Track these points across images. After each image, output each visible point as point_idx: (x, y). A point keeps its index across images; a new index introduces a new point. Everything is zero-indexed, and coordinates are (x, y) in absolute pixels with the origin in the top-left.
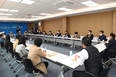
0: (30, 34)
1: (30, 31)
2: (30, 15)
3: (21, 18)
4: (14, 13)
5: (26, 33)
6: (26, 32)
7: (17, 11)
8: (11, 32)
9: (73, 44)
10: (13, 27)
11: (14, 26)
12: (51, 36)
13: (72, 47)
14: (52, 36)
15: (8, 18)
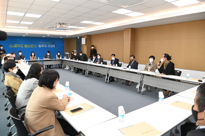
0: (65, 59)
1: (68, 53)
2: (64, 24)
3: (49, 29)
4: (35, 21)
5: (59, 56)
6: (59, 54)
7: (39, 16)
8: (33, 54)
9: (141, 82)
10: (40, 46)
11: (41, 44)
12: (100, 63)
13: (138, 87)
14: (101, 65)
15: (28, 29)
